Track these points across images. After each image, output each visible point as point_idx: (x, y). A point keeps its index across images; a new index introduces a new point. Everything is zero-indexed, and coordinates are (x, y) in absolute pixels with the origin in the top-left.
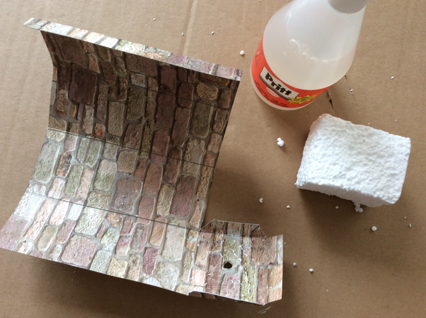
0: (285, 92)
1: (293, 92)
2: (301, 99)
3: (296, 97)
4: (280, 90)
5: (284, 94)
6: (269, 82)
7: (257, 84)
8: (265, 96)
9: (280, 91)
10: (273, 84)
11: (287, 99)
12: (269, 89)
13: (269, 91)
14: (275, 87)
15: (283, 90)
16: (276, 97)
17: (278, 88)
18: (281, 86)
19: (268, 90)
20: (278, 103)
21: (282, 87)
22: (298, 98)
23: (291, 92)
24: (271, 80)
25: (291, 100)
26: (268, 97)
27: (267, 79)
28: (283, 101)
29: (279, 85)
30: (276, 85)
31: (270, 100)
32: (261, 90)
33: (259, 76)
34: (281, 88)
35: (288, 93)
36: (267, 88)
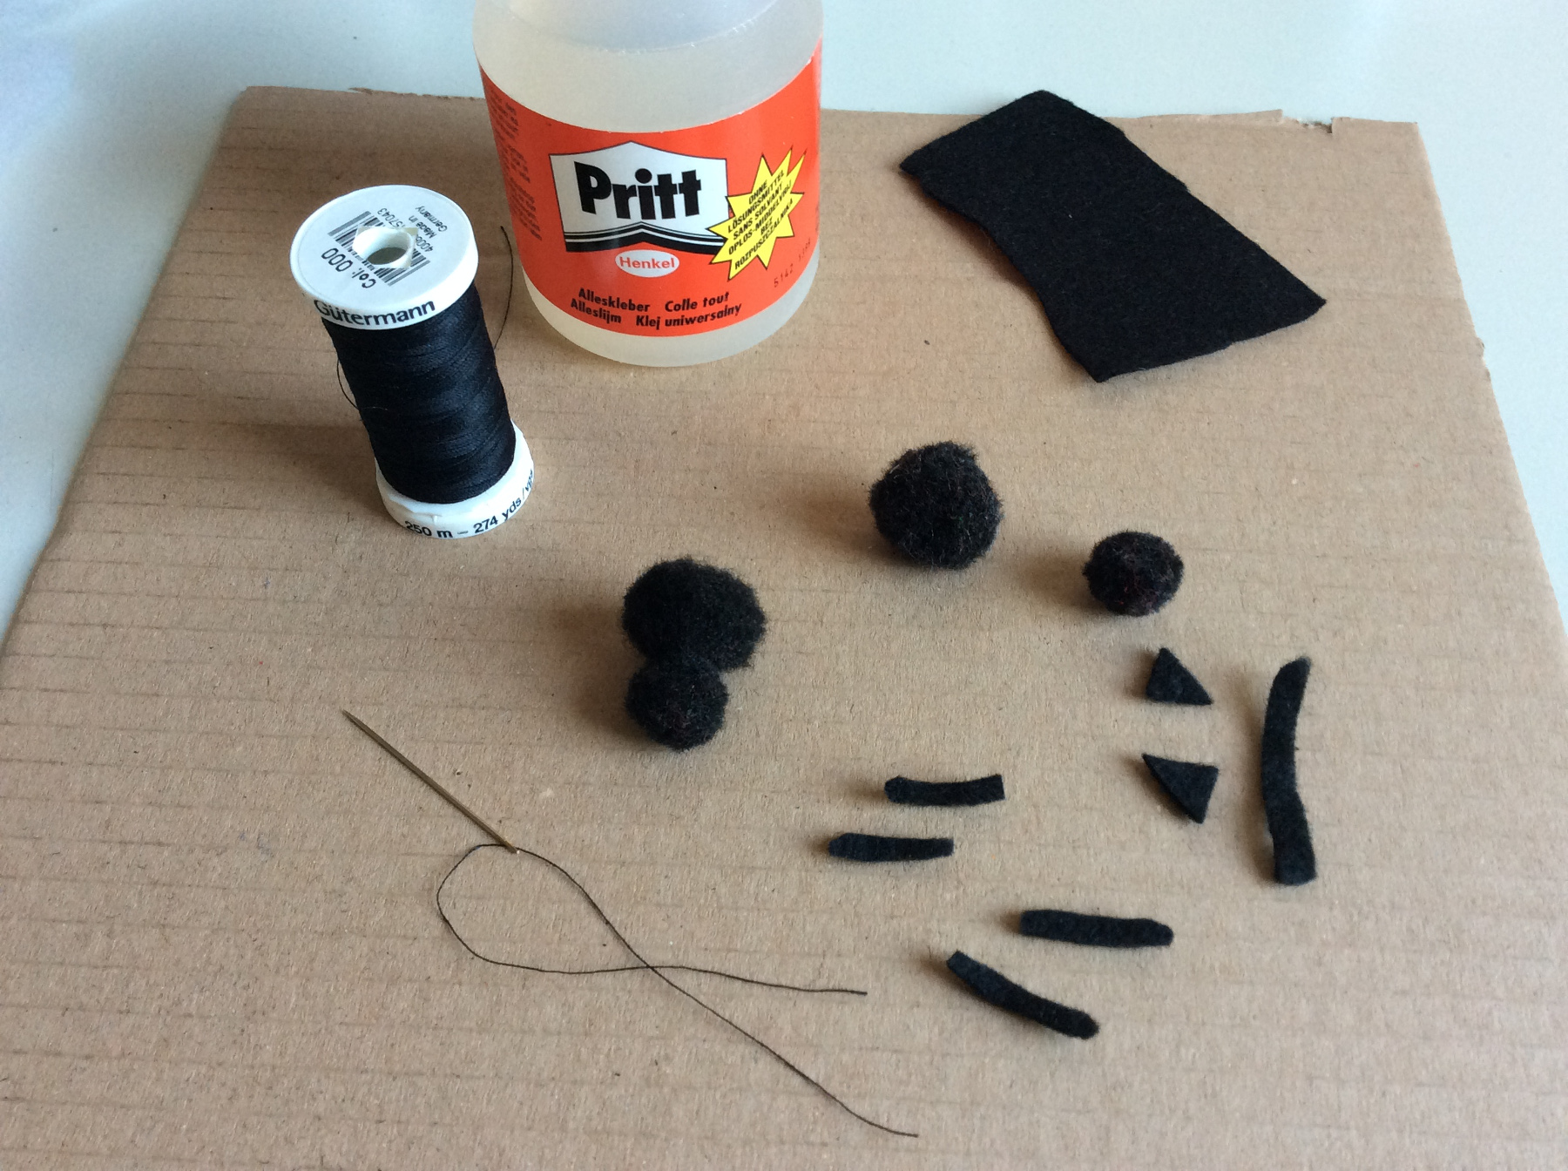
4: (657, 200)
12: (626, 255)
16: (670, 270)
19: (625, 268)
21: (654, 182)
24: (605, 187)
31: (662, 324)
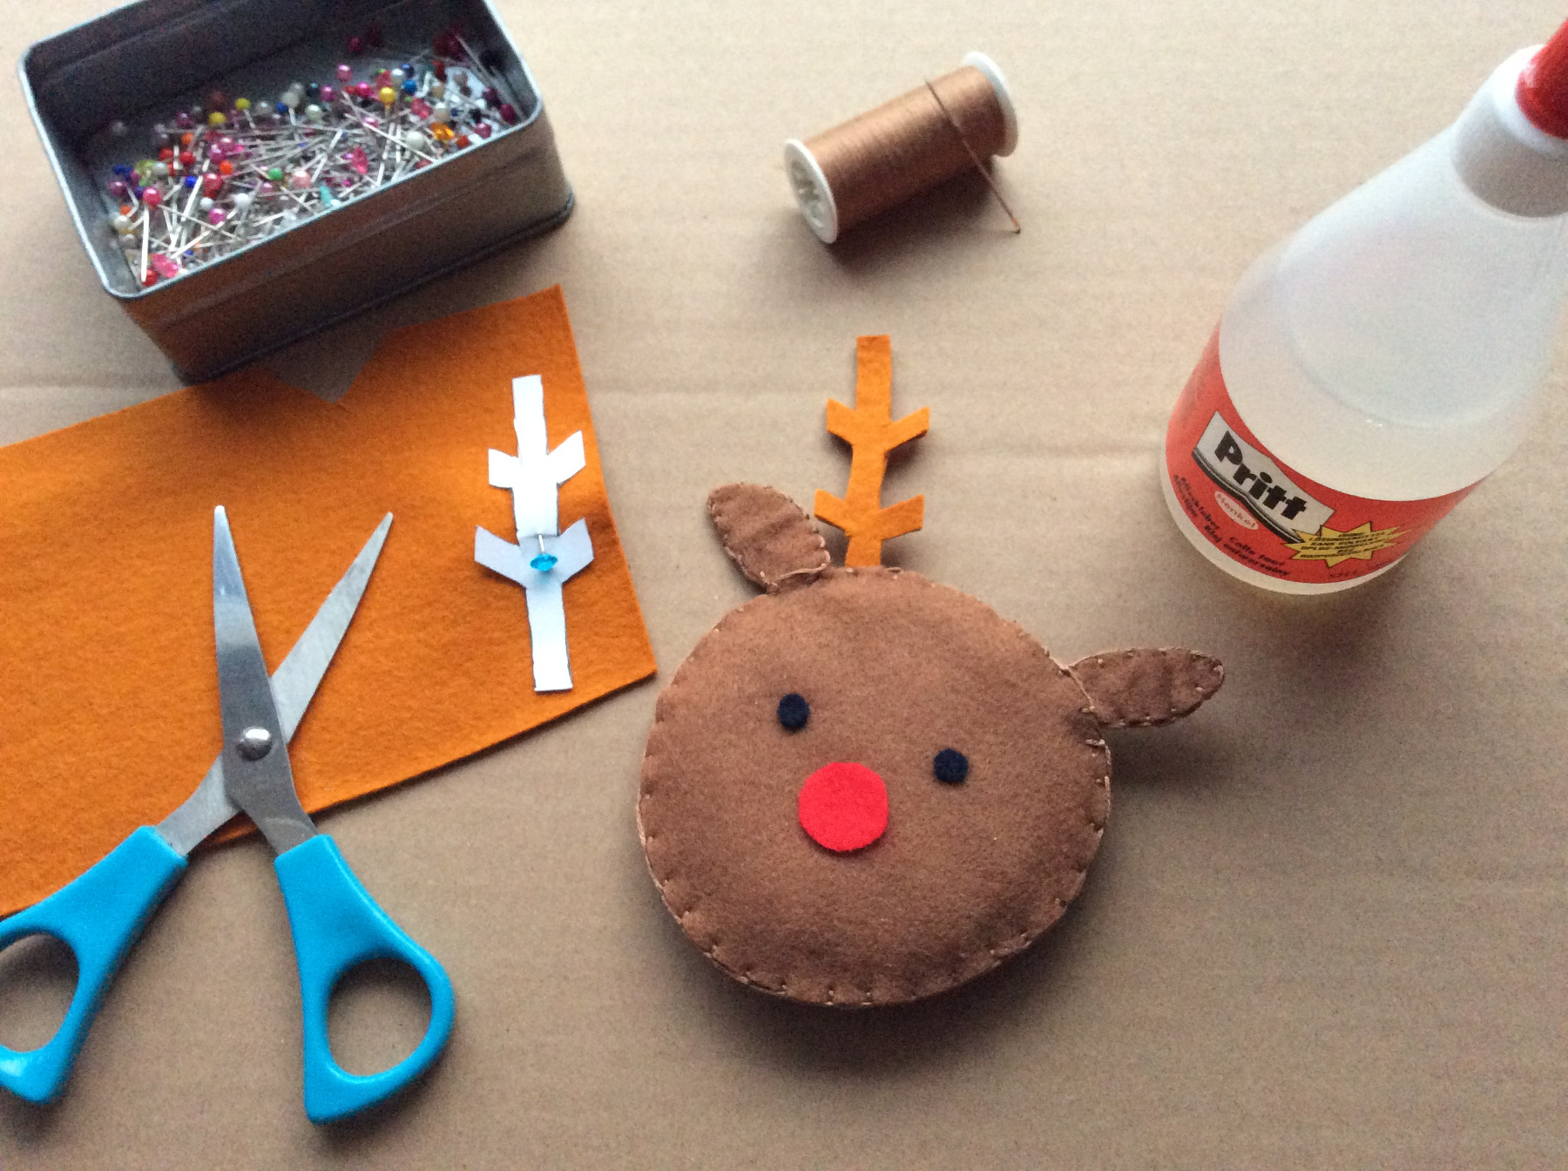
0: (1282, 506)
1: (1311, 503)
2: (1337, 544)
3: (1320, 530)
5: (1276, 514)
6: (1227, 469)
7: (1183, 486)
8: (1207, 528)
9: (1266, 503)
10: (1243, 474)
11: (1287, 538)
13: (1222, 505)
14: (1248, 484)
15: (1277, 495)
17: (1256, 491)
18: (1270, 481)
20: (1251, 557)
22: (1328, 533)
23: (1305, 502)
25: (1303, 541)
26: (1218, 533)
27: (1221, 458)
28: (1272, 547)
29: (1263, 475)
30: (1253, 477)
32: (1195, 508)
33: (1193, 454)
34: (1270, 490)
35: (1295, 507)
36: (1217, 493)
